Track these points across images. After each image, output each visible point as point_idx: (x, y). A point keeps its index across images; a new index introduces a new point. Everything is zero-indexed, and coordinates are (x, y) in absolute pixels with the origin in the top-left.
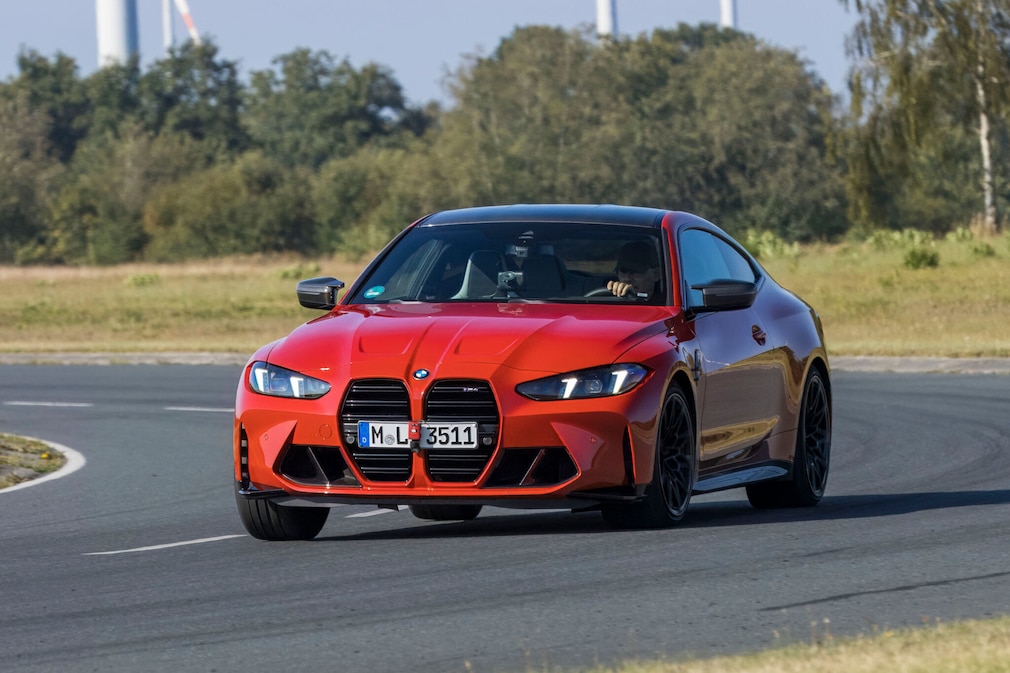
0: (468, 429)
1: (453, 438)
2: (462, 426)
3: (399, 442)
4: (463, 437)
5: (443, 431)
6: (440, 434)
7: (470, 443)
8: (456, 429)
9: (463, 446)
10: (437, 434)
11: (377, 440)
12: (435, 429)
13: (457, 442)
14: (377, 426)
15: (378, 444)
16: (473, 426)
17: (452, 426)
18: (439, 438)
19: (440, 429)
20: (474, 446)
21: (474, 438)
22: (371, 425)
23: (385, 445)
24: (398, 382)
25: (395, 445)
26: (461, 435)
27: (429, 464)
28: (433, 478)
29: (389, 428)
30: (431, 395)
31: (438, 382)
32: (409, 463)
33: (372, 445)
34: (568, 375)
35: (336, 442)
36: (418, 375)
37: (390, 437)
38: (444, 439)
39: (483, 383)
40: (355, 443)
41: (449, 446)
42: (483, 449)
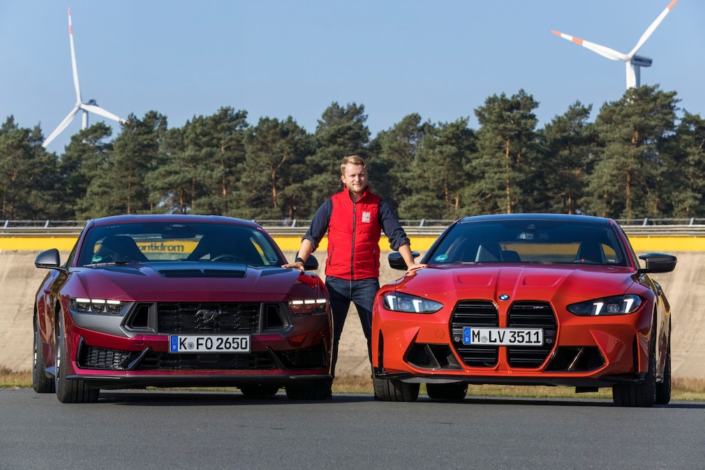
0: (537, 333)
1: (526, 339)
2: (533, 331)
3: (490, 341)
4: (534, 338)
5: (520, 334)
6: (518, 336)
7: (538, 342)
8: (529, 333)
9: (533, 344)
10: (516, 336)
11: (476, 339)
12: (515, 332)
13: (530, 342)
14: (476, 330)
15: (476, 342)
16: (540, 331)
17: (526, 331)
18: (517, 339)
19: (518, 332)
20: (541, 344)
21: (541, 339)
22: (472, 330)
23: (481, 343)
24: (490, 303)
25: (488, 343)
26: (533, 336)
27: (509, 356)
28: (513, 365)
29: (484, 332)
30: (511, 310)
31: (515, 303)
32: (496, 355)
33: (472, 343)
34: (598, 300)
35: (447, 341)
36: (503, 298)
37: (485, 338)
38: (520, 339)
39: (547, 304)
40: (461, 342)
41: (524, 344)
42: (547, 347)
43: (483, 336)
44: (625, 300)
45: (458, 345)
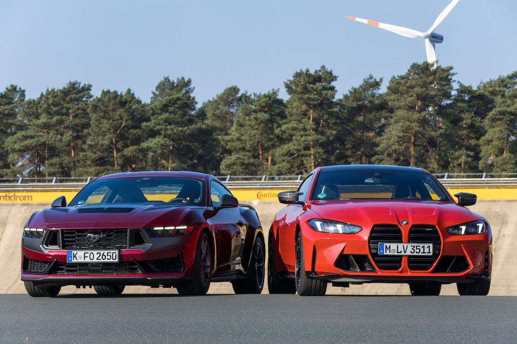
0: (429, 247)
1: (422, 251)
2: (426, 245)
3: (398, 252)
4: (427, 250)
5: (418, 247)
7: (429, 253)
8: (424, 247)
10: (415, 248)
11: (388, 251)
12: (414, 246)
13: (424, 253)
14: (388, 245)
15: (388, 253)
16: (431, 245)
17: (422, 245)
18: (416, 251)
20: (431, 254)
21: (431, 251)
22: (385, 245)
23: (391, 254)
24: (396, 226)
25: (396, 254)
26: (426, 249)
28: (412, 268)
29: (394, 246)
31: (413, 226)
33: (385, 253)
36: (404, 223)
37: (394, 250)
38: (418, 251)
39: (433, 227)
40: (377, 253)
41: (420, 254)
42: (435, 256)
43: (392, 249)
44: (478, 225)
45: (374, 255)
